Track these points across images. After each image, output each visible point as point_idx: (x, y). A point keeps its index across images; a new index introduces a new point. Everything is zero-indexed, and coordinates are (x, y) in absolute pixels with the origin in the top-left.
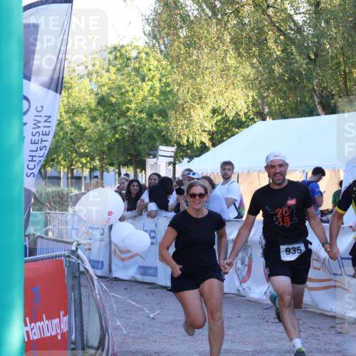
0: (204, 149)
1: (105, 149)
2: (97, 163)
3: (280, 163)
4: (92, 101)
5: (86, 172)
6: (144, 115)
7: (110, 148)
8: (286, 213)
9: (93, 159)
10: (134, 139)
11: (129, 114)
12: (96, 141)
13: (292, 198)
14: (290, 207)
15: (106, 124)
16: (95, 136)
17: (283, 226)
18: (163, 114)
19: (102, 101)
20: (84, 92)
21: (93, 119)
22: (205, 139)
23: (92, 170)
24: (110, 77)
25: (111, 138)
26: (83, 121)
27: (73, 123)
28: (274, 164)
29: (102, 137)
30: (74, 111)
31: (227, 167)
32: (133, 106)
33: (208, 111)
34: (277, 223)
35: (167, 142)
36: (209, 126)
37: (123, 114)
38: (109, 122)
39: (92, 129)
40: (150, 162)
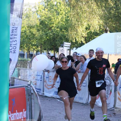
1: (43, 43)
2: (39, 49)
3: (102, 52)
4: (38, 22)
5: (35, 52)
6: (58, 29)
7: (45, 43)
8: (102, 70)
9: (38, 47)
10: (54, 39)
11: (52, 28)
12: (39, 40)
13: (104, 65)
14: (104, 67)
15: (43, 32)
17: (100, 74)
18: (66, 29)
19: (42, 23)
21: (38, 30)
23: (37, 51)
25: (45, 38)
26: (34, 31)
27: (30, 32)
28: (99, 52)
29: (41, 38)
30: (30, 27)
32: (54, 25)
34: (98, 73)
35: (67, 41)
36: (85, 35)
37: (50, 28)
38: (44, 32)
39: (37, 34)
40: (60, 49)
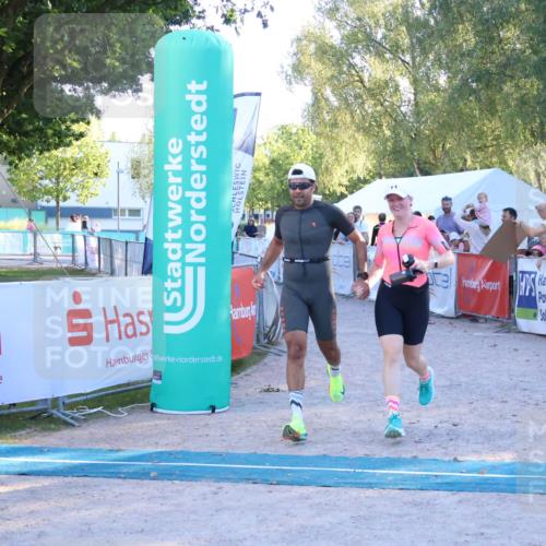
0: (343, 196)
1: (275, 195)
2: (269, 205)
4: (267, 162)
5: (262, 211)
7: (279, 195)
9: (267, 202)
12: (269, 190)
15: (276, 178)
16: (268, 187)
19: (273, 162)
20: (262, 156)
21: (267, 175)
22: (343, 190)
23: (266, 210)
24: (280, 147)
25: (279, 188)
26: (261, 176)
27: (254, 177)
29: (273, 188)
30: (255, 170)
33: (343, 171)
36: (345, 182)
38: (278, 178)
39: (267, 181)
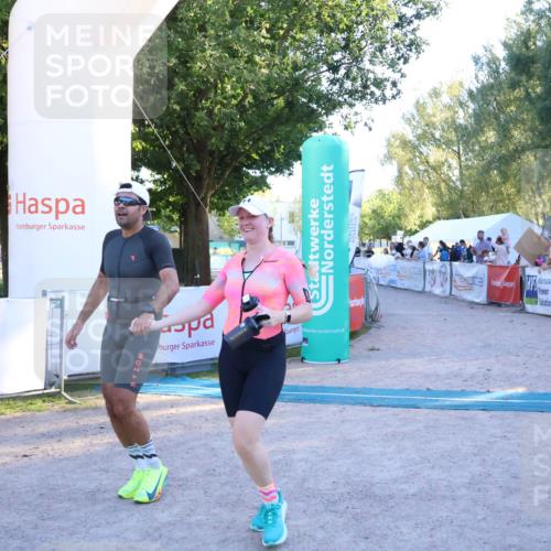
0: (416, 232)
1: (375, 232)
4: (370, 211)
6: (391, 218)
7: (377, 231)
9: (370, 236)
10: (387, 227)
11: (385, 217)
12: (372, 229)
15: (376, 221)
16: (371, 227)
18: (399, 217)
19: (374, 211)
20: (367, 208)
21: (370, 219)
22: (417, 227)
24: (378, 203)
25: (377, 227)
26: (367, 220)
27: (362, 221)
29: (374, 227)
30: (362, 216)
31: (426, 239)
32: (386, 214)
33: (417, 216)
35: (400, 229)
36: (418, 223)
37: (382, 217)
39: (370, 223)
40: (393, 237)
